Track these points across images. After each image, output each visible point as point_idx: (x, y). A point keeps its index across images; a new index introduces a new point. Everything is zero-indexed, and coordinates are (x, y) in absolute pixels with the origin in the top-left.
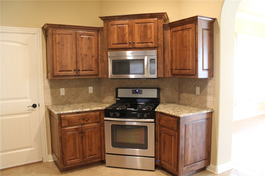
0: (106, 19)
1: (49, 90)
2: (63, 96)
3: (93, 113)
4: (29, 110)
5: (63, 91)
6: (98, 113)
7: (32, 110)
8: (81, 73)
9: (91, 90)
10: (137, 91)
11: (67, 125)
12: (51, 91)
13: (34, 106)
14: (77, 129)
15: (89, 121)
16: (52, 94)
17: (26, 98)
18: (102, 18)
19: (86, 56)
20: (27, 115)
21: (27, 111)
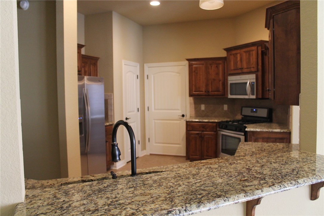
0: (228, 50)
1: (193, 105)
2: (203, 110)
3: (210, 124)
4: (179, 118)
5: (203, 107)
6: (215, 124)
7: (182, 119)
8: (211, 93)
9: (226, 107)
10: (254, 110)
11: (191, 129)
12: (195, 106)
13: (183, 116)
14: (198, 134)
15: (208, 130)
16: (195, 108)
17: (178, 110)
18: (225, 49)
19: (214, 80)
20: (178, 122)
21: (178, 119)
